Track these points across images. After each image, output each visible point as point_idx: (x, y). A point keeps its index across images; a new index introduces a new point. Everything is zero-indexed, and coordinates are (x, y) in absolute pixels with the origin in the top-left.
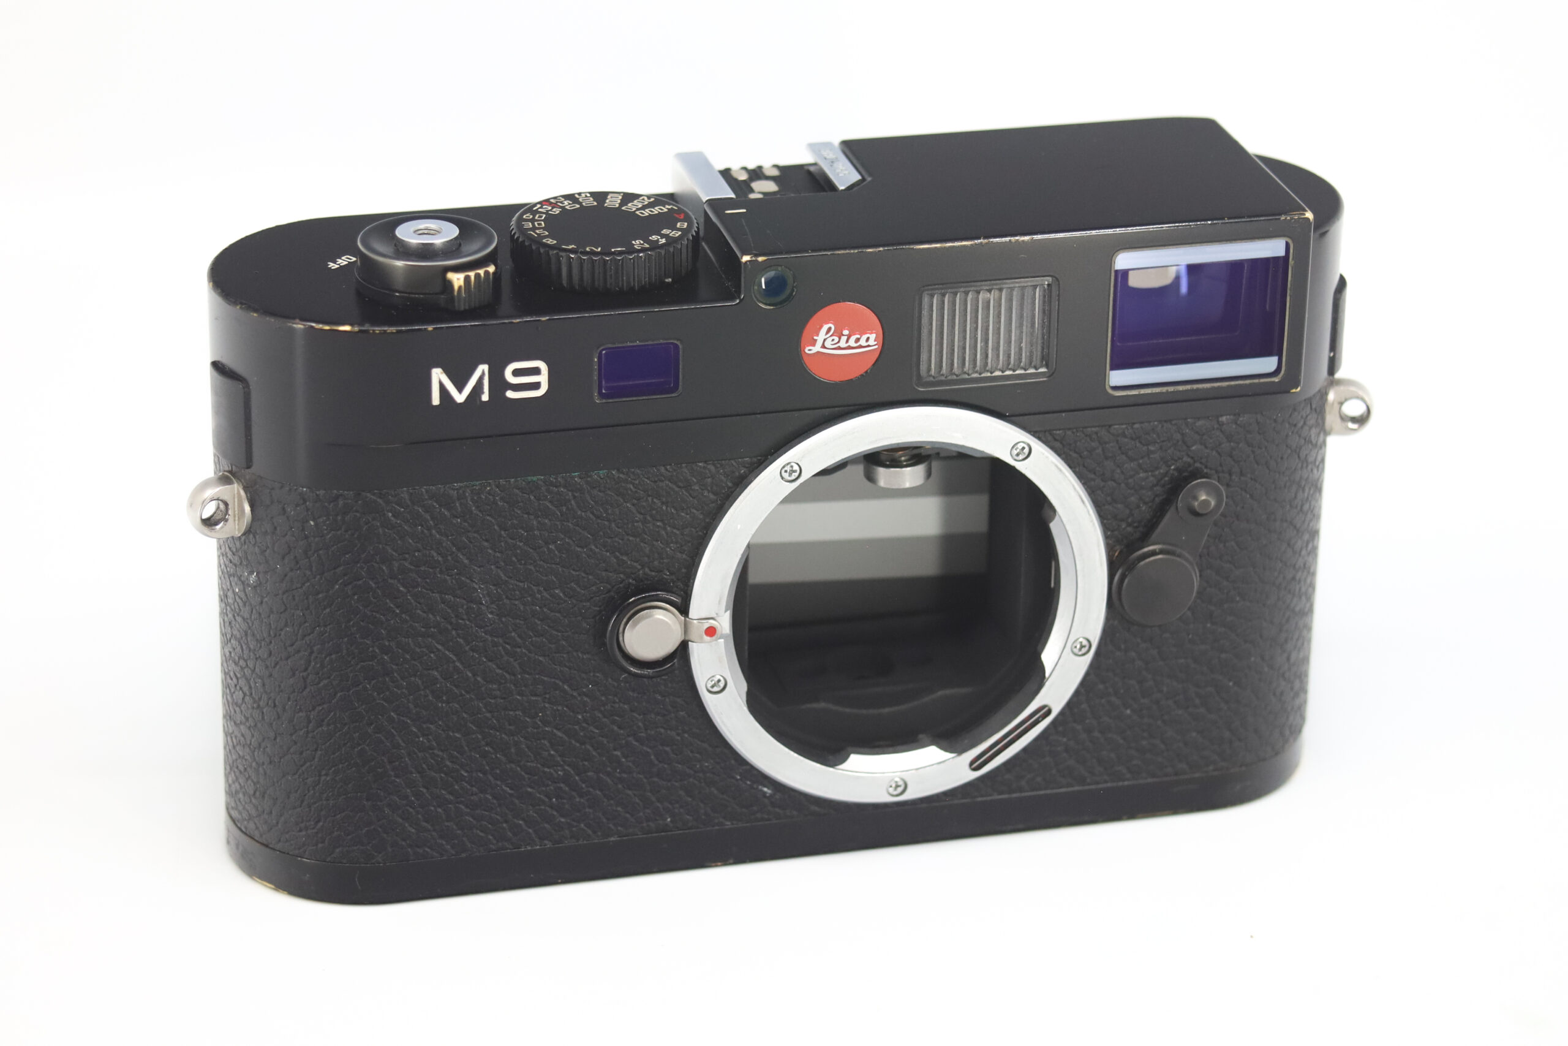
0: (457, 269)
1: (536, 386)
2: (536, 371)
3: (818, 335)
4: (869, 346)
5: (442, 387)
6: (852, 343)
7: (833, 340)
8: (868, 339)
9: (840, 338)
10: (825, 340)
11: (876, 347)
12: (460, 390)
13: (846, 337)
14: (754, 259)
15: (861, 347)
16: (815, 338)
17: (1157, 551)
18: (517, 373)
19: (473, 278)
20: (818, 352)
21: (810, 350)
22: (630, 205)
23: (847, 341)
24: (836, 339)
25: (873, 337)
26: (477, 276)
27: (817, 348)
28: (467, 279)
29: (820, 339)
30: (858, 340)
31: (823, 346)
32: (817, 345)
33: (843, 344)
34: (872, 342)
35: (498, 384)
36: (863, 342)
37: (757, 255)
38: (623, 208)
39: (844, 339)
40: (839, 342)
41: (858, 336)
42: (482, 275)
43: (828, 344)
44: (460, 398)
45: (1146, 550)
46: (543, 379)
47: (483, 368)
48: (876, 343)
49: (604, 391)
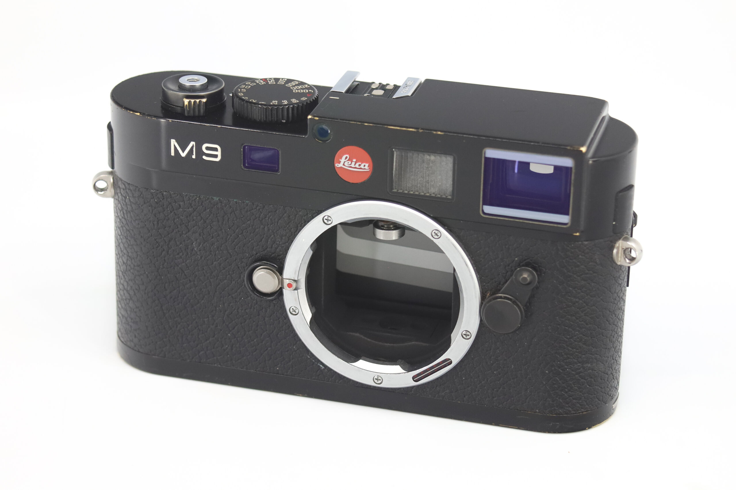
0: (187, 97)
1: (216, 156)
2: (216, 149)
3: (341, 159)
4: (365, 169)
5: (175, 148)
6: (357, 166)
7: (348, 163)
8: (364, 166)
9: (351, 162)
10: (345, 162)
11: (369, 170)
12: (183, 151)
13: (354, 163)
14: (313, 118)
15: (361, 168)
16: (340, 160)
17: (503, 297)
18: (207, 148)
19: (193, 103)
20: (341, 167)
21: (338, 165)
23: (355, 165)
24: (350, 162)
25: (367, 165)
26: (195, 102)
27: (341, 165)
28: (190, 102)
29: (343, 160)
30: (360, 165)
31: (344, 165)
32: (341, 163)
33: (353, 165)
34: (366, 167)
35: (200, 153)
36: (362, 166)
37: (315, 116)
39: (353, 163)
40: (351, 164)
41: (360, 163)
42: (198, 102)
43: (346, 164)
44: (183, 155)
45: (498, 295)
46: (219, 153)
47: (192, 143)
48: (368, 168)
49: (246, 165)
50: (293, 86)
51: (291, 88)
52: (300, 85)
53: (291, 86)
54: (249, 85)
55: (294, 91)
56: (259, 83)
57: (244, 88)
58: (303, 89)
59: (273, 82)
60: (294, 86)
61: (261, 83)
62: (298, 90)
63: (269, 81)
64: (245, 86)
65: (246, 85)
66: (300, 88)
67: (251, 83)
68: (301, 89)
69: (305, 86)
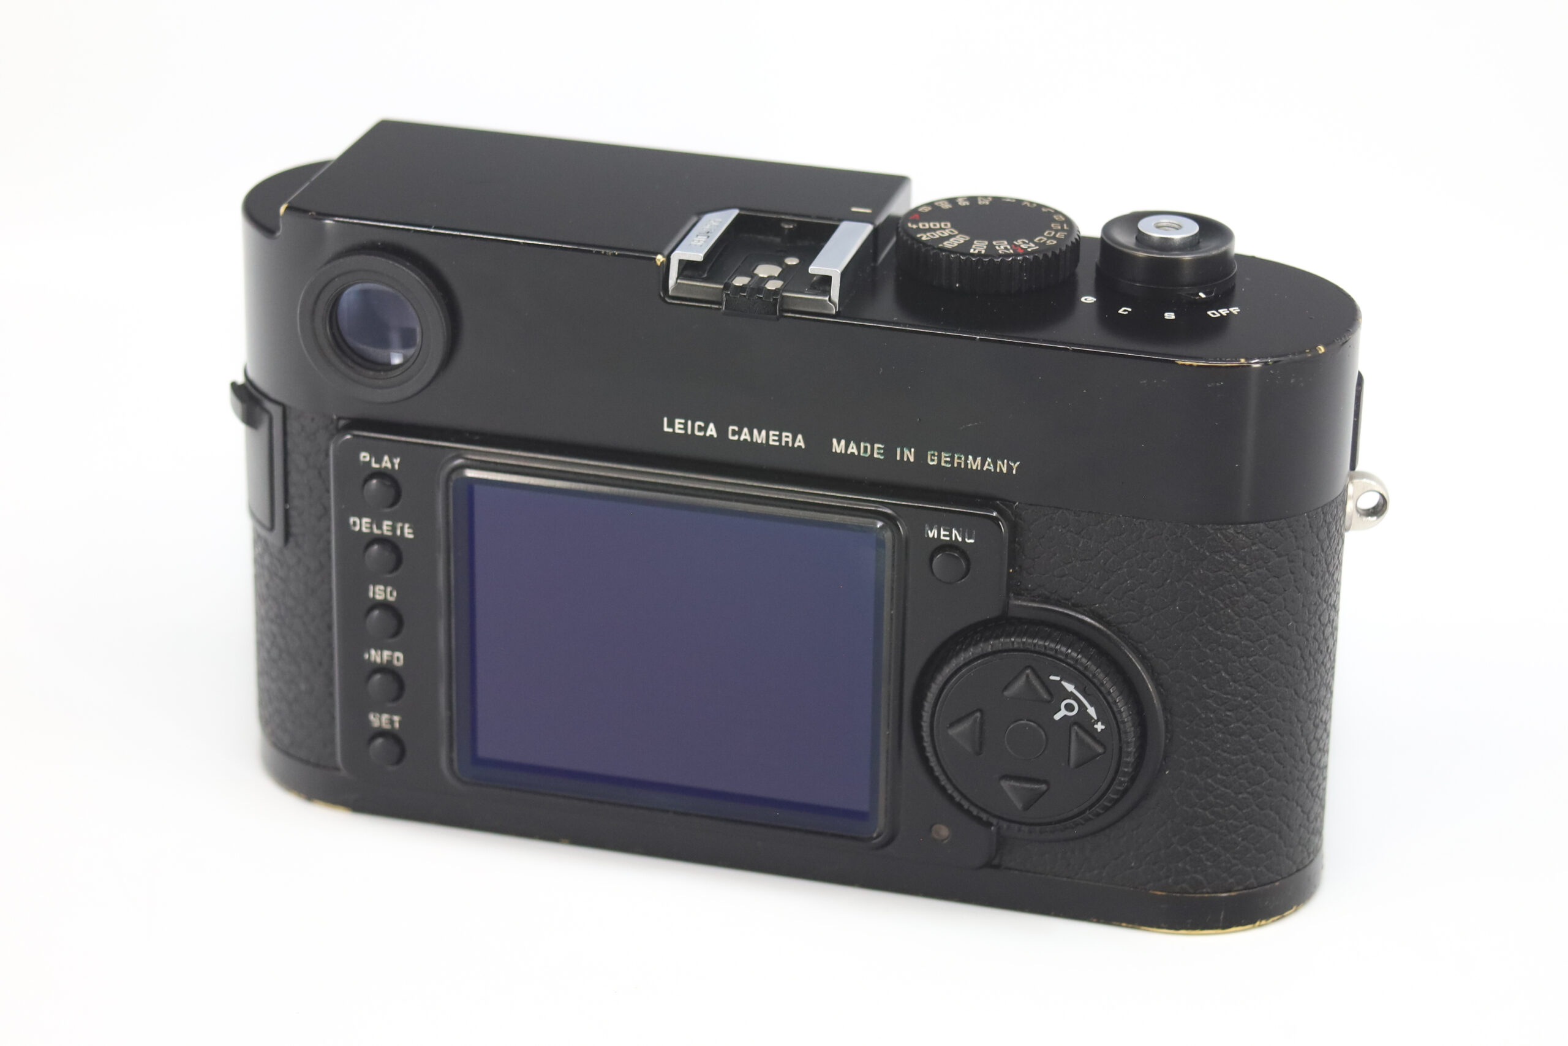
22: (962, 241)
38: (968, 238)
50: (954, 236)
51: (956, 232)
52: (937, 238)
53: (958, 237)
54: (1048, 238)
55: (949, 225)
56: (1028, 244)
57: (1057, 231)
58: (930, 230)
59: (999, 246)
60: (950, 237)
61: (1024, 243)
62: (941, 228)
63: (1009, 247)
64: (1057, 236)
65: (1054, 238)
66: (938, 232)
67: (1045, 242)
68: (935, 230)
69: (927, 236)
